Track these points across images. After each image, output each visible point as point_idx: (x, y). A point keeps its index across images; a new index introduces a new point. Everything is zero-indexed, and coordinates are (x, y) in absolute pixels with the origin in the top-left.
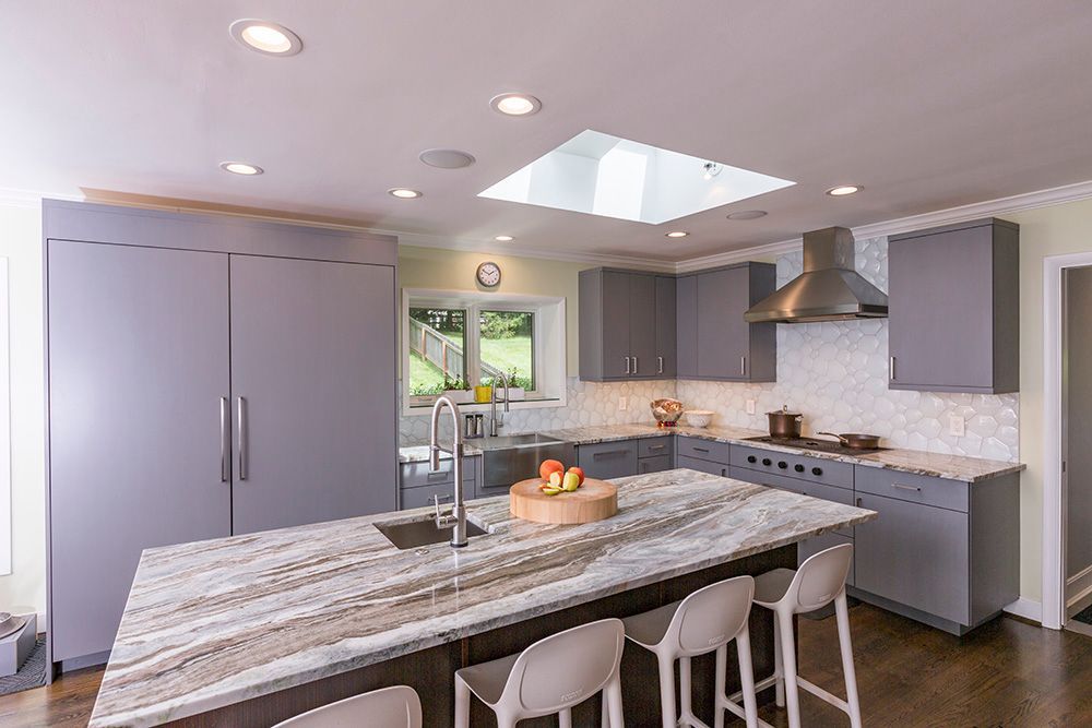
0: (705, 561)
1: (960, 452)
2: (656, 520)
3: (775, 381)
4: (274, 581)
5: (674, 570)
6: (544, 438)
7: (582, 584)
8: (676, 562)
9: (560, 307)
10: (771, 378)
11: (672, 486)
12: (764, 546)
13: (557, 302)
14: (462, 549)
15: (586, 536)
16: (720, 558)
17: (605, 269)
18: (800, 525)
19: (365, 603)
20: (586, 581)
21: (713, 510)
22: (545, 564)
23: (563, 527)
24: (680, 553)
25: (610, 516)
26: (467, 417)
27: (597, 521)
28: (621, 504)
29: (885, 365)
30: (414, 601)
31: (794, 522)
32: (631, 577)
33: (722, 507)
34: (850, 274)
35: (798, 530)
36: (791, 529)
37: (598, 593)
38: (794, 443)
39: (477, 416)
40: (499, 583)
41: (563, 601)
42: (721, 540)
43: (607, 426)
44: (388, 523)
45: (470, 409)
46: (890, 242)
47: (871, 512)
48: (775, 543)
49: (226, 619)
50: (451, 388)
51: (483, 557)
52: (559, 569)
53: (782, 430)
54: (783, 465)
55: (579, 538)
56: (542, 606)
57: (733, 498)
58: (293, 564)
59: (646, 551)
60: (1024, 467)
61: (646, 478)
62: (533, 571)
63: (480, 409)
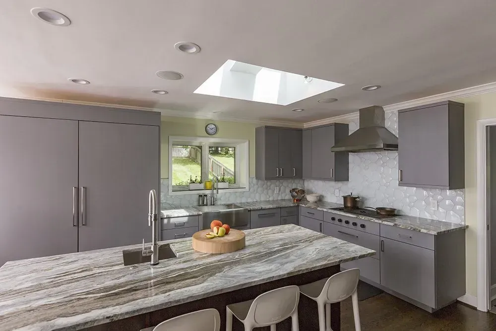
0: (271, 277)
1: (435, 218)
2: (261, 252)
3: (348, 180)
4: (52, 282)
5: (252, 282)
6: (236, 207)
7: (199, 289)
8: (255, 277)
9: (246, 144)
10: (346, 179)
11: (281, 234)
12: (307, 269)
13: (244, 142)
14: (154, 266)
15: (219, 261)
16: (280, 276)
17: (267, 127)
18: (332, 258)
19: (84, 296)
20: (202, 287)
21: (292, 247)
22: (189, 277)
23: (212, 255)
24: (260, 272)
25: (238, 250)
26: (200, 196)
27: (230, 253)
28: (247, 243)
29: (396, 174)
30: (109, 296)
31: (329, 256)
32: (226, 286)
33: (297, 246)
34: (383, 129)
35: (329, 261)
36: (325, 260)
37: (204, 295)
38: (355, 211)
39: (204, 196)
40: (158, 288)
41: (183, 299)
42: (286, 265)
43: (269, 201)
44: (132, 250)
45: (201, 192)
46: (399, 113)
47: (373, 251)
48: (313, 268)
49: (11, 303)
50: (194, 183)
51: (161, 271)
52: (193, 280)
53: (349, 205)
54: (347, 222)
55: (215, 262)
56: (170, 302)
57: (307, 241)
58: (69, 272)
59: (243, 271)
60: (467, 227)
61: (270, 229)
62: (180, 281)
63: (207, 192)
